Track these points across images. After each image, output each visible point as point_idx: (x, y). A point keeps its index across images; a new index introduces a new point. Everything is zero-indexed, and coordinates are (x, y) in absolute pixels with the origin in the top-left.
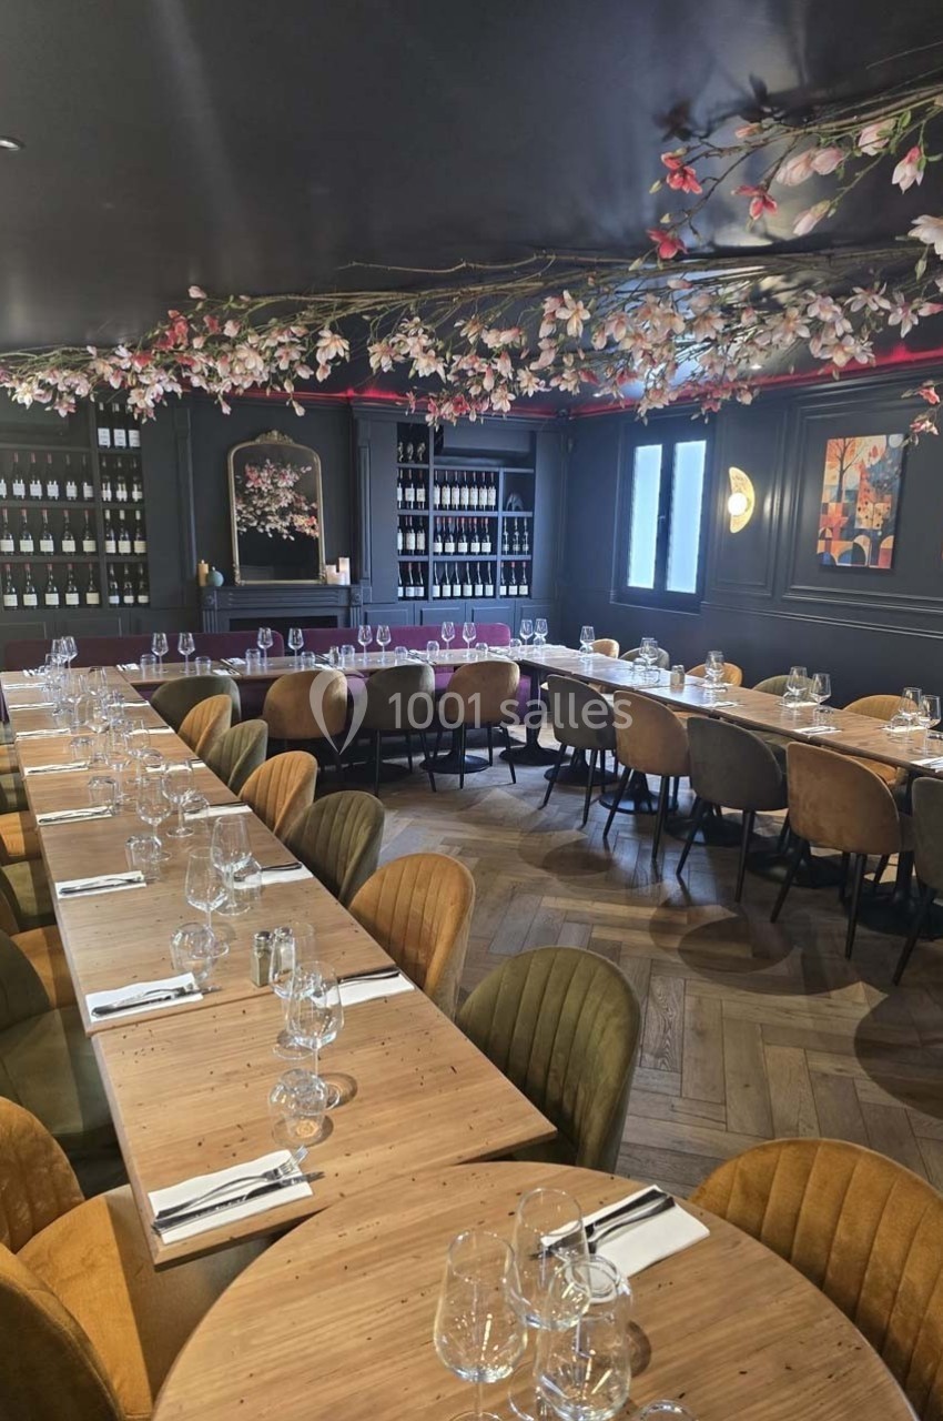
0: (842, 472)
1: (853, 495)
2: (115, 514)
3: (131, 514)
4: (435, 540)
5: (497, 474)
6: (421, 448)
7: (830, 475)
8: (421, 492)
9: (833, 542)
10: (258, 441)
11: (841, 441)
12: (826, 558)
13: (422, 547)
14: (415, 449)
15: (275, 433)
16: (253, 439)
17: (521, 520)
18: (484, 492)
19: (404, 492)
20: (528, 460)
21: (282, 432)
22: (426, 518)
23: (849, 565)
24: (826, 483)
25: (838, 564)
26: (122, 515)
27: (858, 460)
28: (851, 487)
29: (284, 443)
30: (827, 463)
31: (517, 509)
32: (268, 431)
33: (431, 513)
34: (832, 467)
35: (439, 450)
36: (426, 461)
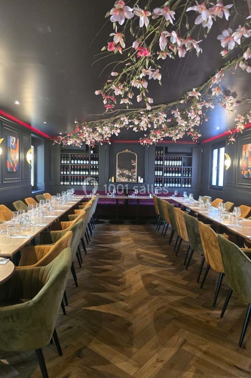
0: (246, 153)
1: (247, 158)
2: (93, 167)
3: (96, 167)
4: (164, 173)
5: (182, 158)
6: (162, 152)
7: (244, 153)
8: (162, 162)
9: (244, 171)
10: (123, 152)
11: (245, 145)
12: (243, 176)
13: (161, 174)
14: (160, 152)
15: (127, 150)
16: (122, 151)
17: (188, 169)
18: (178, 162)
19: (157, 162)
20: (190, 154)
21: (128, 150)
22: (162, 168)
23: (247, 177)
24: (243, 156)
25: (245, 177)
26: (95, 167)
27: (248, 150)
28: (247, 157)
29: (129, 152)
30: (243, 151)
31: (187, 166)
32: (125, 149)
33: (163, 167)
34: (244, 152)
35: (166, 152)
36: (163, 155)
